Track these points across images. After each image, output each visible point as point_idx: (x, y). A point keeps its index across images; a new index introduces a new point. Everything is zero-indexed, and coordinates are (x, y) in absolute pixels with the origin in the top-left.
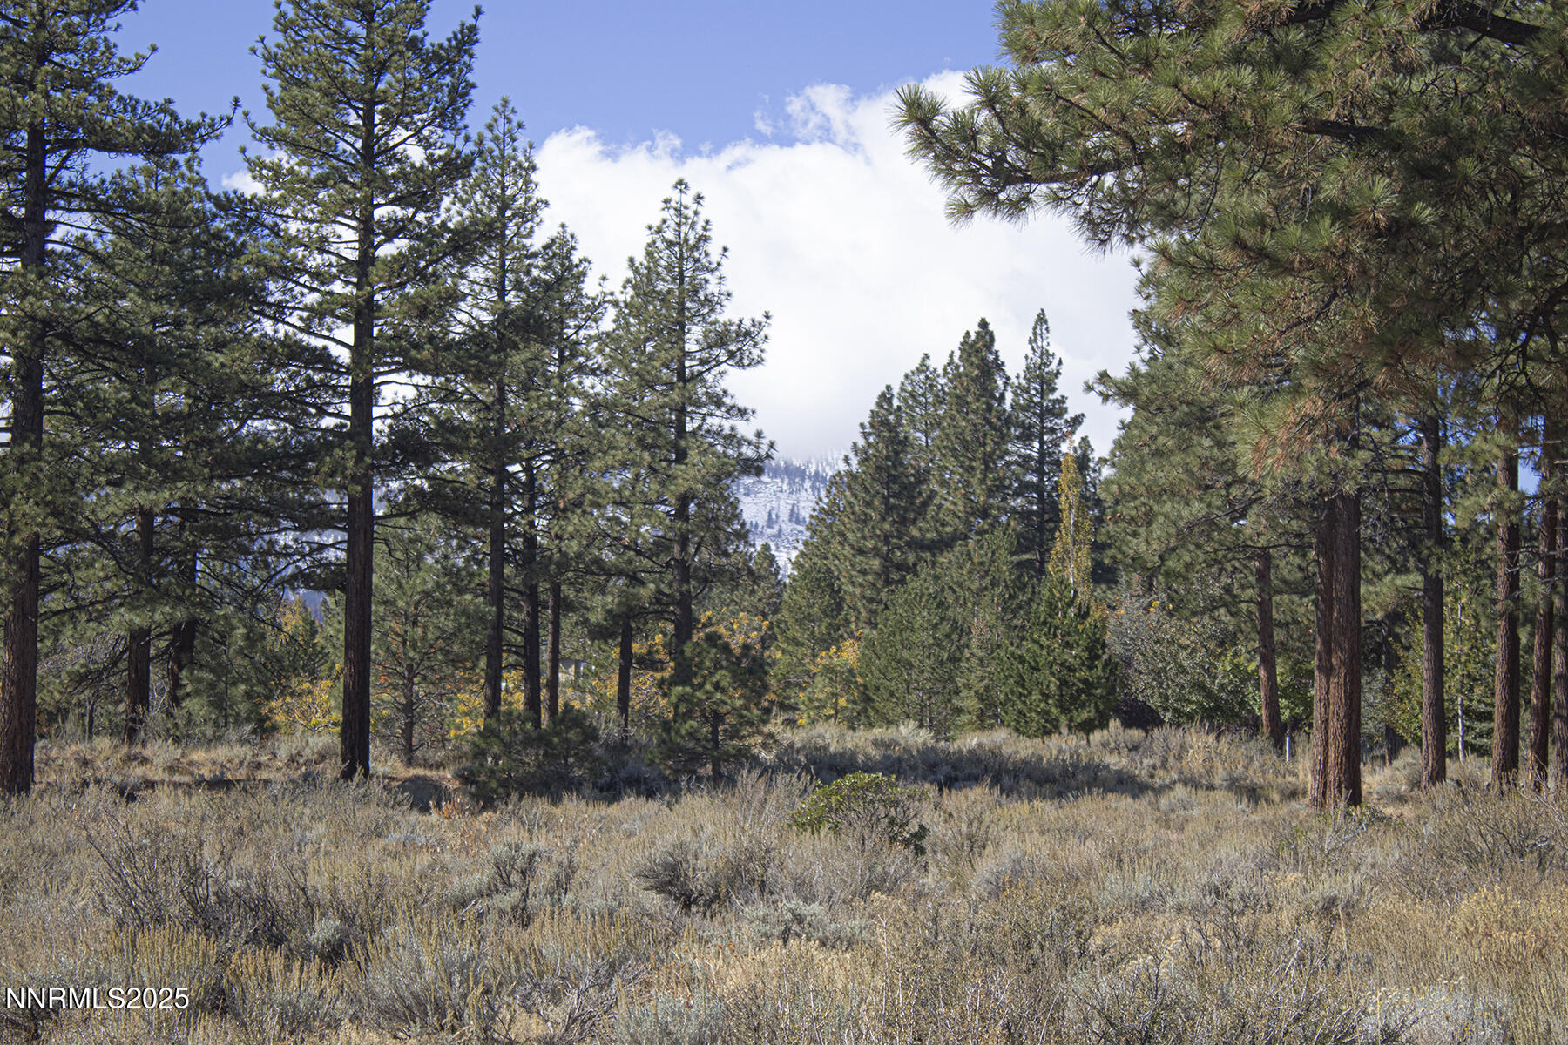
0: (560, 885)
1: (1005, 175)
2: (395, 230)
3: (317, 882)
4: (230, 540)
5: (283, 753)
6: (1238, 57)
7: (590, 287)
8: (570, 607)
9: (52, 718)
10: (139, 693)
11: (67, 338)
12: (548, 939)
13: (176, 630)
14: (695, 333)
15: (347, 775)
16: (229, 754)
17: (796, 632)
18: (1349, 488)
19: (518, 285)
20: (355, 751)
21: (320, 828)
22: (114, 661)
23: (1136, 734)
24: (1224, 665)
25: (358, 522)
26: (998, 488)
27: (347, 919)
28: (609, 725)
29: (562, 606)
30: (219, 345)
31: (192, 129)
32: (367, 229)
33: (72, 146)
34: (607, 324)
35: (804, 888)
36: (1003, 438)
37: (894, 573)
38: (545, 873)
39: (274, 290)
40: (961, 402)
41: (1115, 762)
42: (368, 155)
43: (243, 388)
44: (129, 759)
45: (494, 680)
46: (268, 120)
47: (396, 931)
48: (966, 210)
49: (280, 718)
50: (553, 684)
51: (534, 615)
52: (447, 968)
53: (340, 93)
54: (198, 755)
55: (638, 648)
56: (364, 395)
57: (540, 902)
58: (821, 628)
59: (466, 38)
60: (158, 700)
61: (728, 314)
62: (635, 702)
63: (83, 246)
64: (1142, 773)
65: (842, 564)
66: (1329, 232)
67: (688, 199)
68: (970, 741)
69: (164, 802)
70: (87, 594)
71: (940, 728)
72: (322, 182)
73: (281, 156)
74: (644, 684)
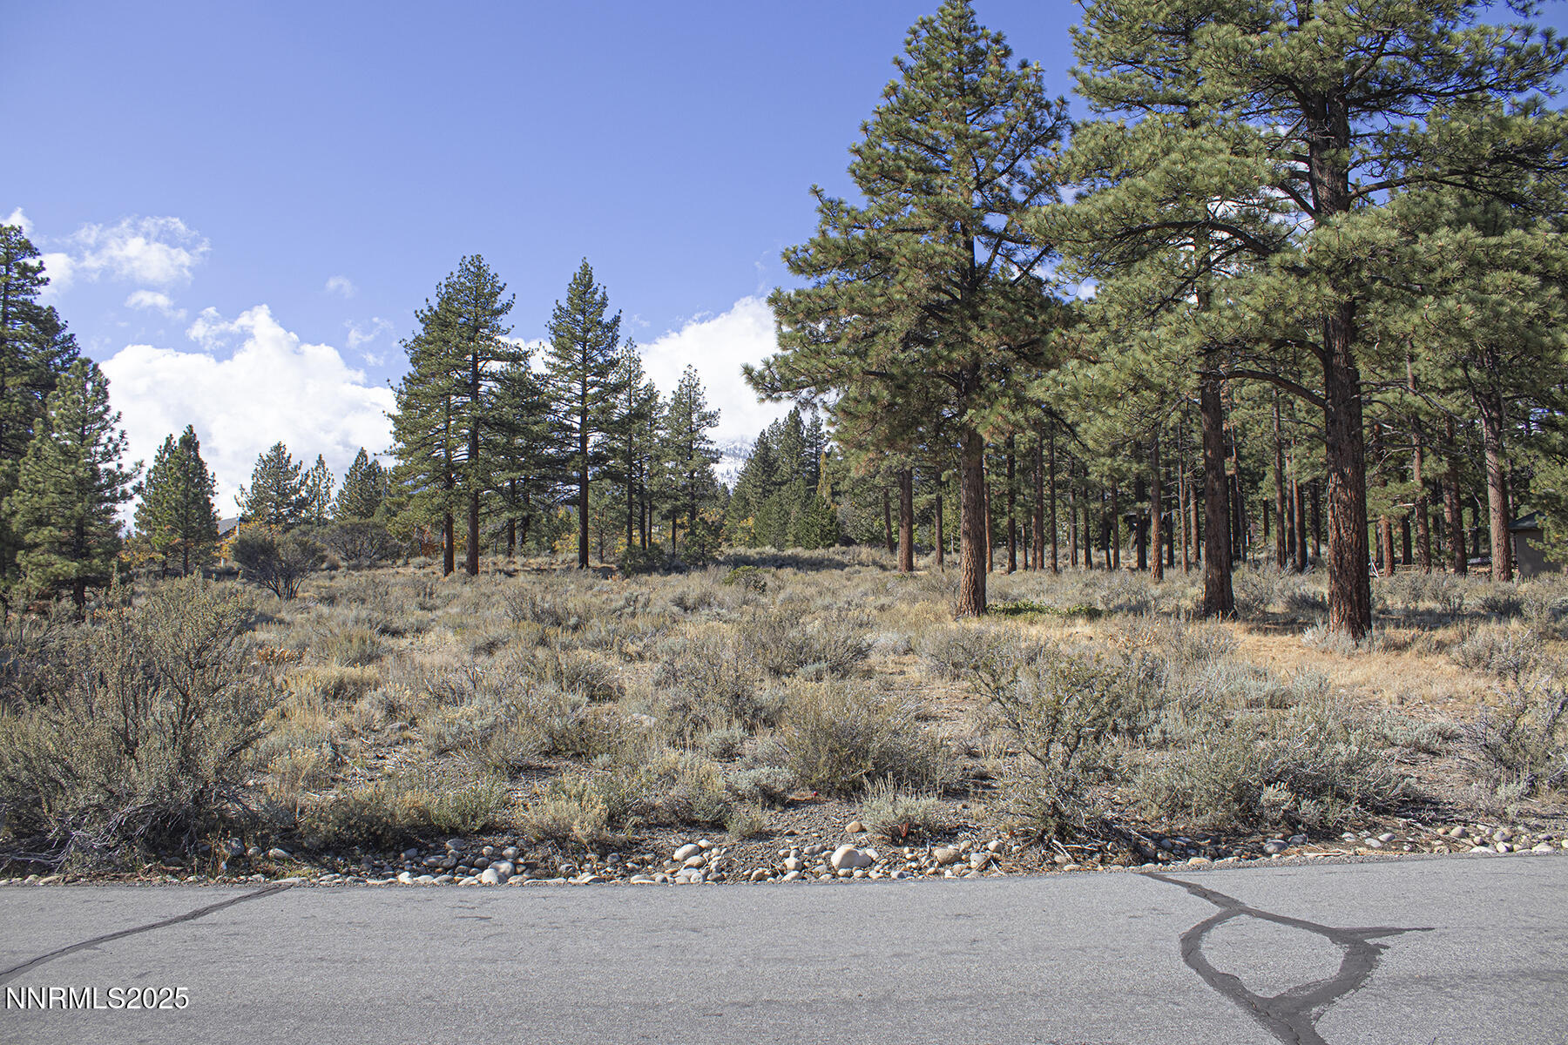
0: (646, 605)
1: (775, 390)
2: (593, 384)
3: (570, 605)
4: (541, 489)
5: (560, 560)
6: (844, 353)
7: (660, 400)
8: (656, 508)
9: (483, 548)
10: (512, 540)
11: (486, 424)
12: (640, 622)
13: (524, 519)
14: (695, 417)
15: (581, 567)
16: (542, 560)
17: (733, 514)
18: (907, 468)
19: (636, 400)
20: (584, 560)
21: (572, 586)
22: (503, 529)
23: (844, 548)
24: (876, 524)
25: (583, 482)
26: (802, 464)
27: (579, 617)
28: (668, 549)
29: (653, 508)
30: (536, 423)
31: (526, 353)
32: (584, 384)
33: (488, 360)
34: (666, 412)
35: (721, 605)
36: (804, 446)
37: (766, 493)
38: (642, 600)
39: (554, 406)
40: (789, 434)
41: (838, 557)
42: (584, 360)
43: (544, 438)
44: (509, 562)
45: (630, 531)
46: (551, 349)
47: (595, 621)
48: (763, 400)
49: (558, 547)
50: (650, 533)
51: (643, 512)
52: (608, 632)
53: (574, 339)
54: (532, 561)
55: (678, 521)
56: (584, 440)
57: (639, 610)
58: (742, 513)
59: (617, 320)
60: (518, 541)
61: (706, 410)
62: (678, 539)
63: (490, 392)
64: (846, 561)
65: (749, 490)
66: (870, 407)
67: (692, 371)
68: (789, 552)
69: (521, 577)
70: (494, 507)
71: (781, 547)
72: (569, 369)
73: (555, 360)
74: (680, 533)
